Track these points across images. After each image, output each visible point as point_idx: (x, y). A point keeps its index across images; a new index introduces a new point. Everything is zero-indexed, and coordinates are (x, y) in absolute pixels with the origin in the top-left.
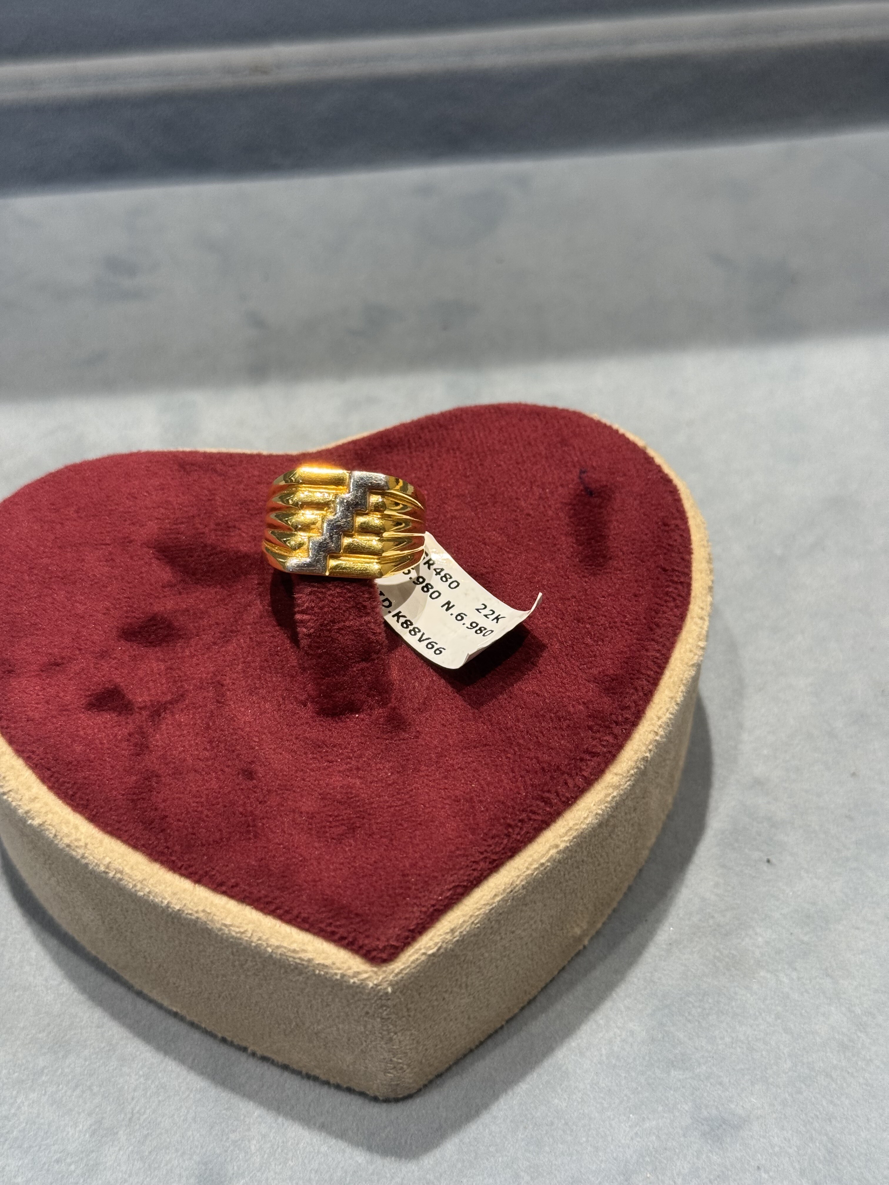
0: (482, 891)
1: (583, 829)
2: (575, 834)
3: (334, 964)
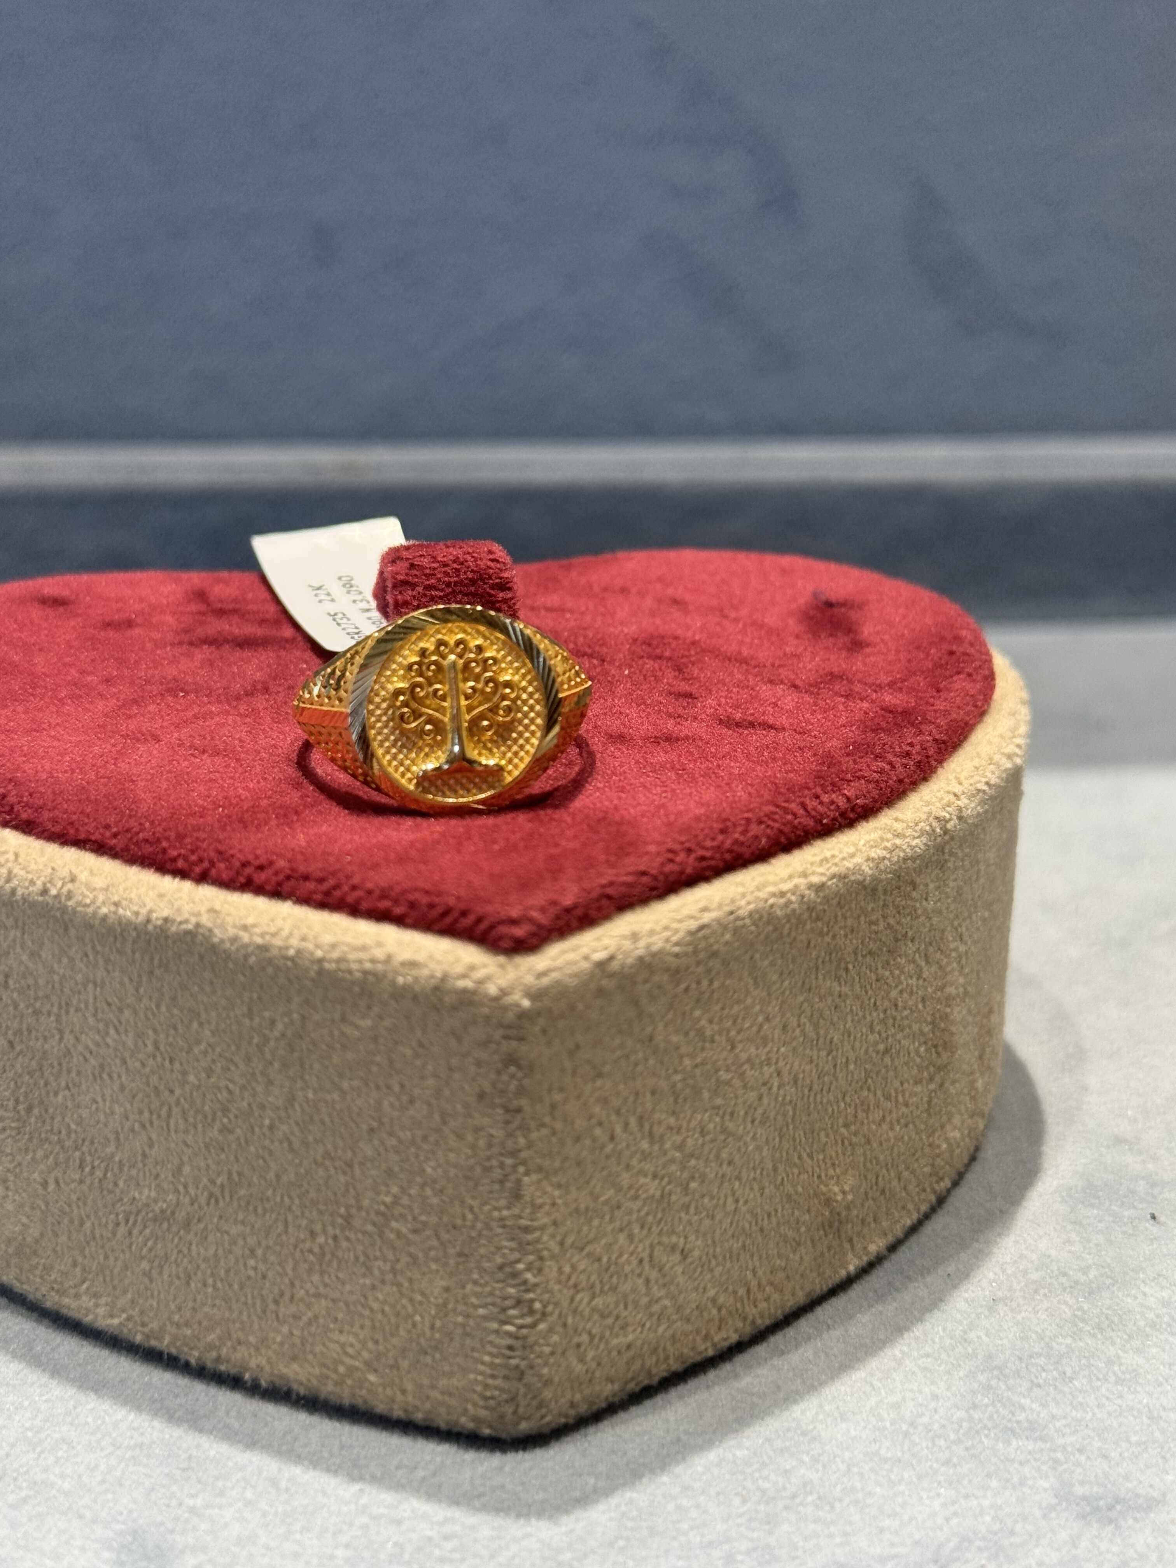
3: (431, 957)
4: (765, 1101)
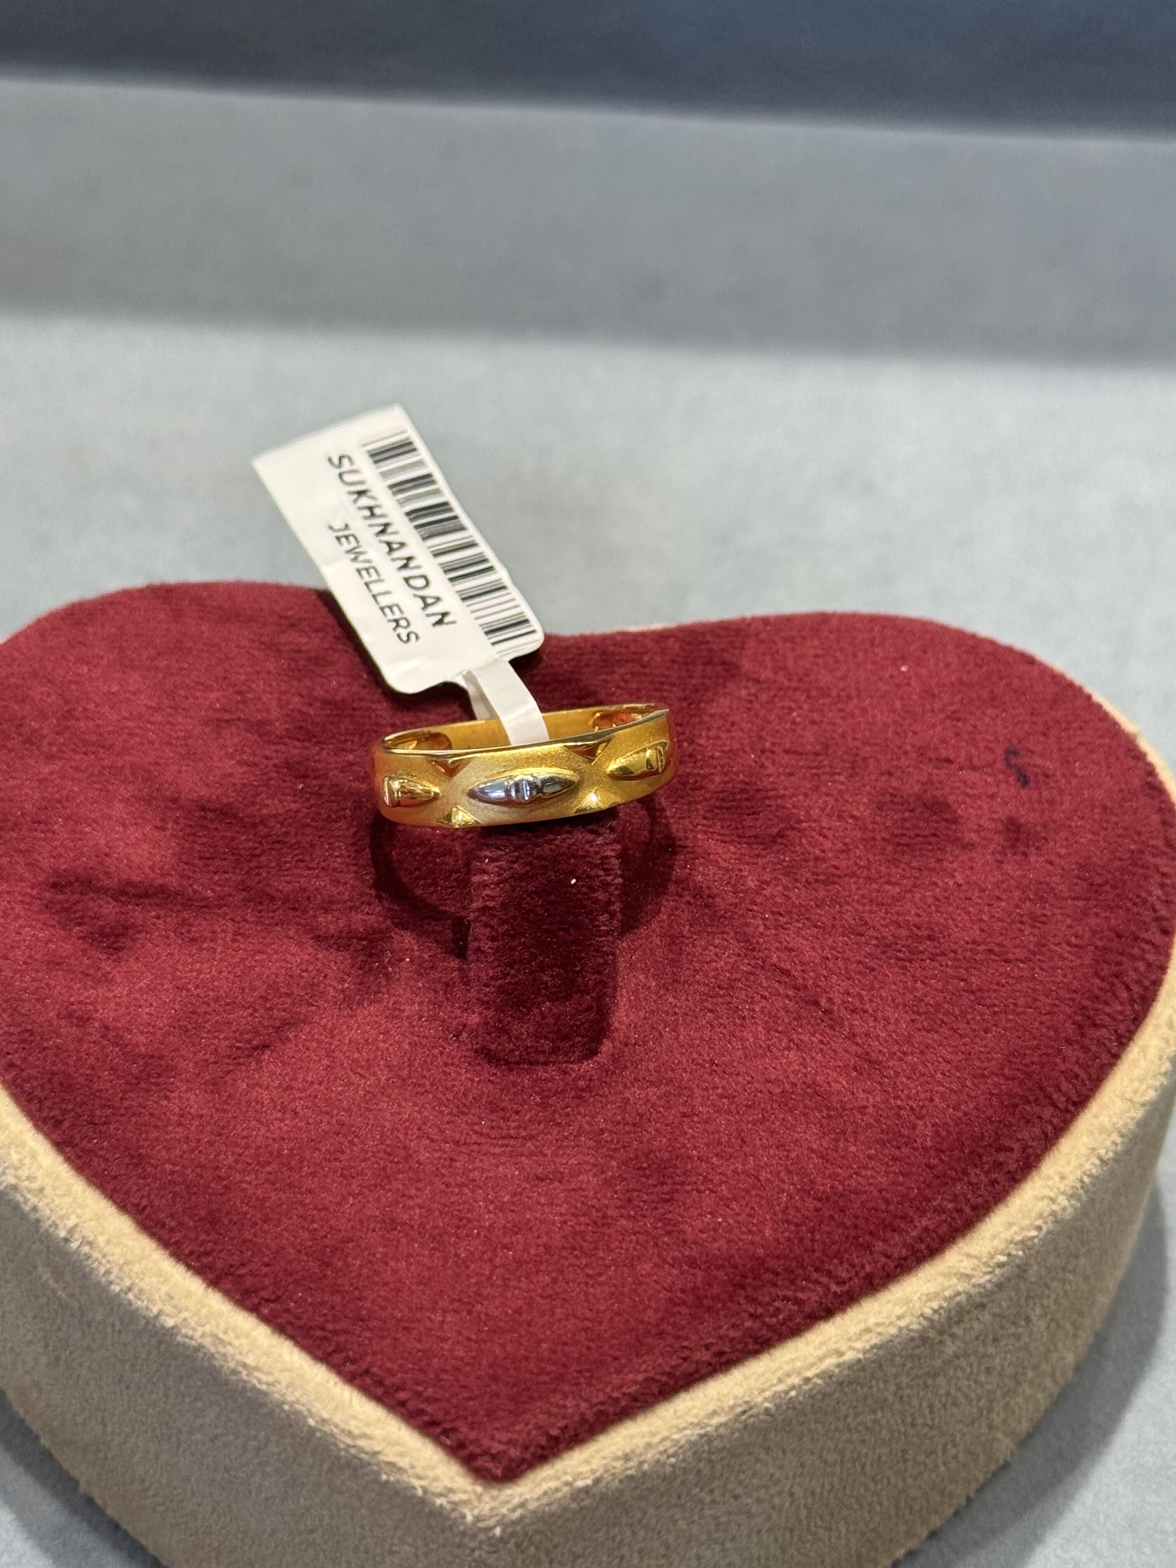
0: (692, 1399)
2: (875, 1340)
3: (413, 1467)
4: (775, 1516)
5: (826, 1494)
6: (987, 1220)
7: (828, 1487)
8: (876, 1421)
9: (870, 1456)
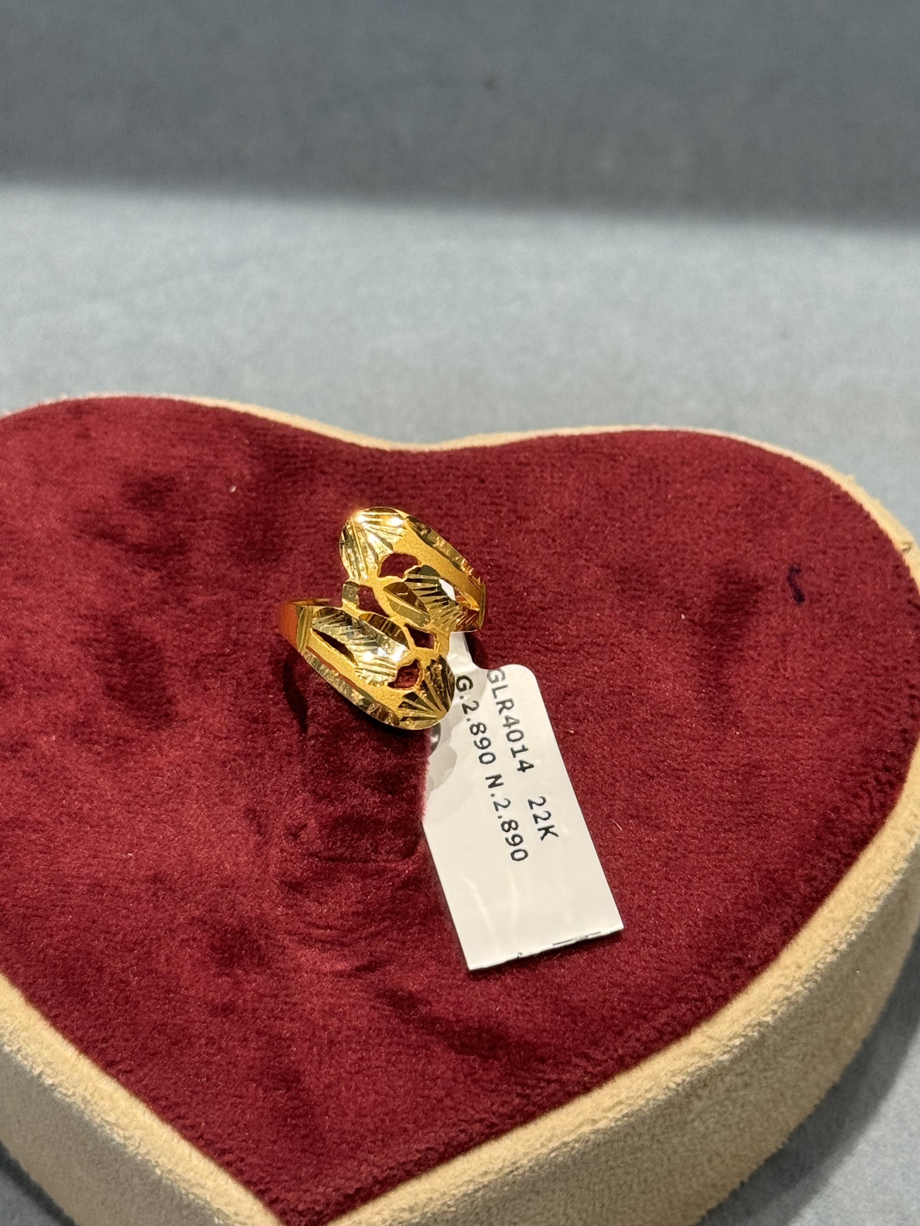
0: (468, 1161)
1: (642, 1106)
2: (625, 1111)
3: (236, 1214)
5: (598, 1209)
6: (729, 1005)
7: (598, 1205)
8: (636, 1159)
9: (636, 1181)
